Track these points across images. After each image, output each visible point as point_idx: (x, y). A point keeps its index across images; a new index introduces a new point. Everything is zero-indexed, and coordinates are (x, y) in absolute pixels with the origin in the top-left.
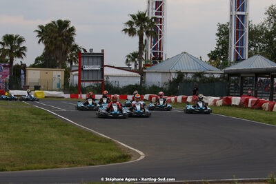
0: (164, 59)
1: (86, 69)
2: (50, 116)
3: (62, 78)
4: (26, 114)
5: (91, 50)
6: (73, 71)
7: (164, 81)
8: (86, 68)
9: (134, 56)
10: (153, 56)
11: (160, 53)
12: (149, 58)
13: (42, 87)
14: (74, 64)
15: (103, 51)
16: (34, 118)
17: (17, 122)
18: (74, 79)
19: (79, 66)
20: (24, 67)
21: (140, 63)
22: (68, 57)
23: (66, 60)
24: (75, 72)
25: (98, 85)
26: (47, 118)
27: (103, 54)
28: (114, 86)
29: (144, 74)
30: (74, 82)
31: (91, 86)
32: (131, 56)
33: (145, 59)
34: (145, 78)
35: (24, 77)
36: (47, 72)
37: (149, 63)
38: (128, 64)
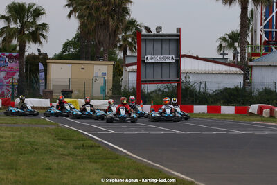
1: (150, 61)
2: (89, 142)
3: (109, 77)
4: (47, 139)
5: (159, 29)
6: (128, 65)
8: (151, 59)
9: (233, 39)
10: (264, 38)
12: (258, 42)
13: (75, 93)
14: (129, 53)
15: (179, 30)
16: (61, 147)
17: (32, 152)
18: (130, 78)
19: (139, 57)
20: (43, 58)
21: (243, 51)
22: (119, 41)
23: (116, 46)
24: (130, 67)
25: (171, 89)
26: (83, 145)
27: (179, 36)
28: (198, 89)
29: (250, 69)
30: (131, 85)
31: (159, 90)
32: (228, 39)
33: (252, 44)
34: (251, 77)
35: (44, 76)
36: (83, 66)
37: (258, 51)
38: (222, 52)
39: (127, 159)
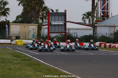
0: (110, 16)
2: (27, 58)
4: (9, 57)
5: (57, 10)
6: (44, 26)
7: (110, 33)
8: (54, 23)
9: (88, 15)
10: (102, 14)
11: (107, 12)
12: (99, 16)
13: (21, 37)
14: (44, 21)
15: (65, 11)
16: (15, 60)
17: (3, 62)
18: (45, 31)
19: (49, 22)
20: (8, 23)
21: (93, 20)
22: (40, 15)
23: (39, 18)
24: (45, 26)
25: (62, 36)
26: (25, 59)
27: (66, 13)
28: (74, 36)
29: (96, 27)
30: (45, 34)
31: (57, 36)
32: (86, 14)
33: (97, 17)
34: (96, 31)
35: (8, 30)
36: (25, 26)
37: (99, 20)
38: (84, 20)
39: (44, 65)
